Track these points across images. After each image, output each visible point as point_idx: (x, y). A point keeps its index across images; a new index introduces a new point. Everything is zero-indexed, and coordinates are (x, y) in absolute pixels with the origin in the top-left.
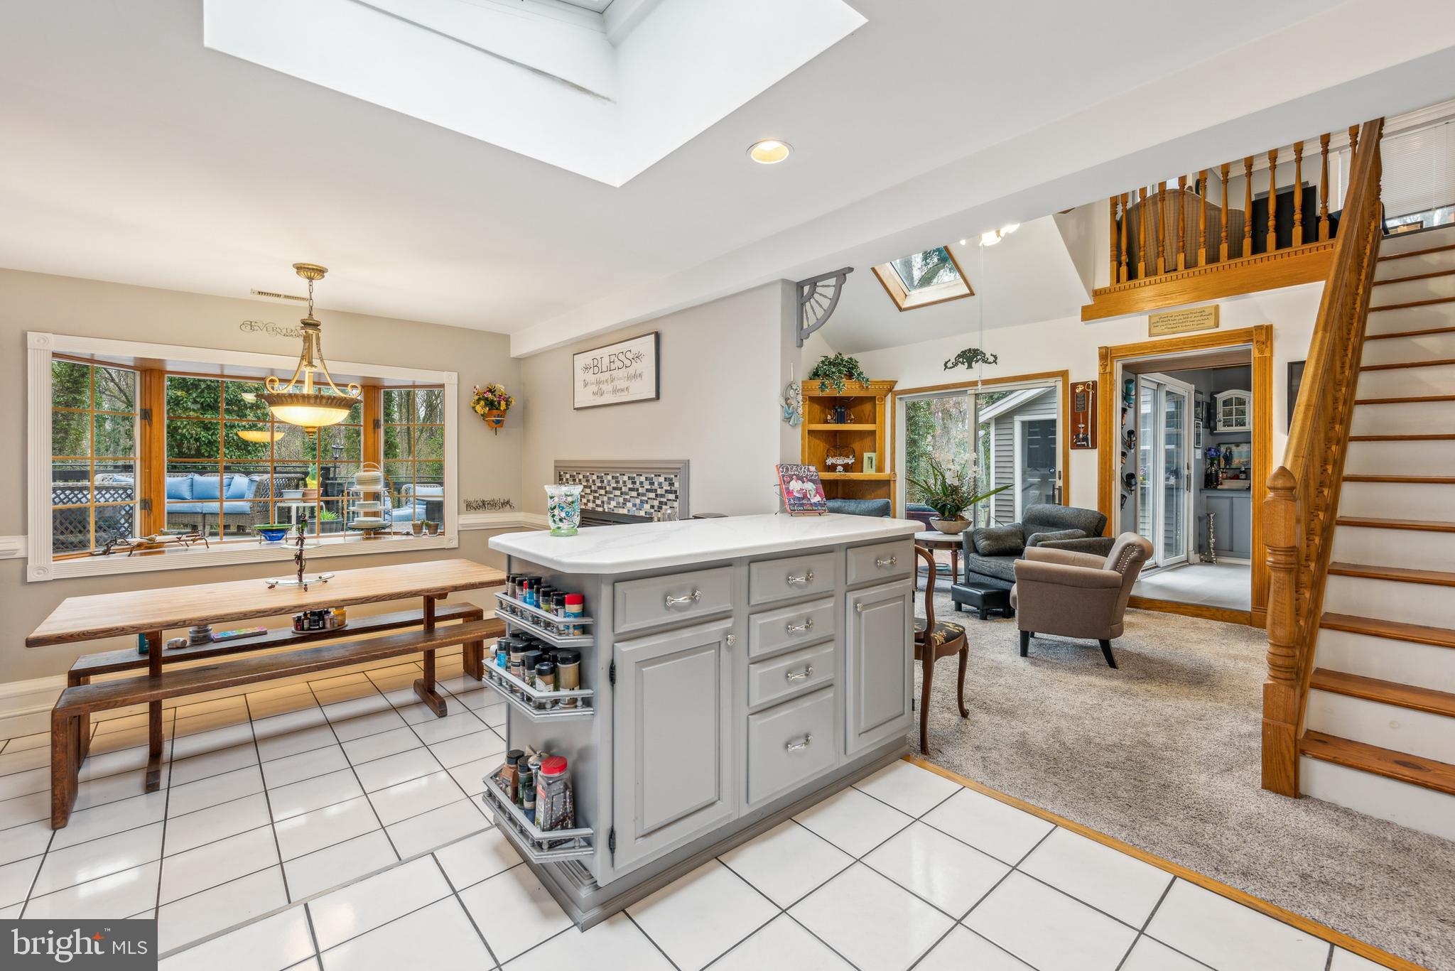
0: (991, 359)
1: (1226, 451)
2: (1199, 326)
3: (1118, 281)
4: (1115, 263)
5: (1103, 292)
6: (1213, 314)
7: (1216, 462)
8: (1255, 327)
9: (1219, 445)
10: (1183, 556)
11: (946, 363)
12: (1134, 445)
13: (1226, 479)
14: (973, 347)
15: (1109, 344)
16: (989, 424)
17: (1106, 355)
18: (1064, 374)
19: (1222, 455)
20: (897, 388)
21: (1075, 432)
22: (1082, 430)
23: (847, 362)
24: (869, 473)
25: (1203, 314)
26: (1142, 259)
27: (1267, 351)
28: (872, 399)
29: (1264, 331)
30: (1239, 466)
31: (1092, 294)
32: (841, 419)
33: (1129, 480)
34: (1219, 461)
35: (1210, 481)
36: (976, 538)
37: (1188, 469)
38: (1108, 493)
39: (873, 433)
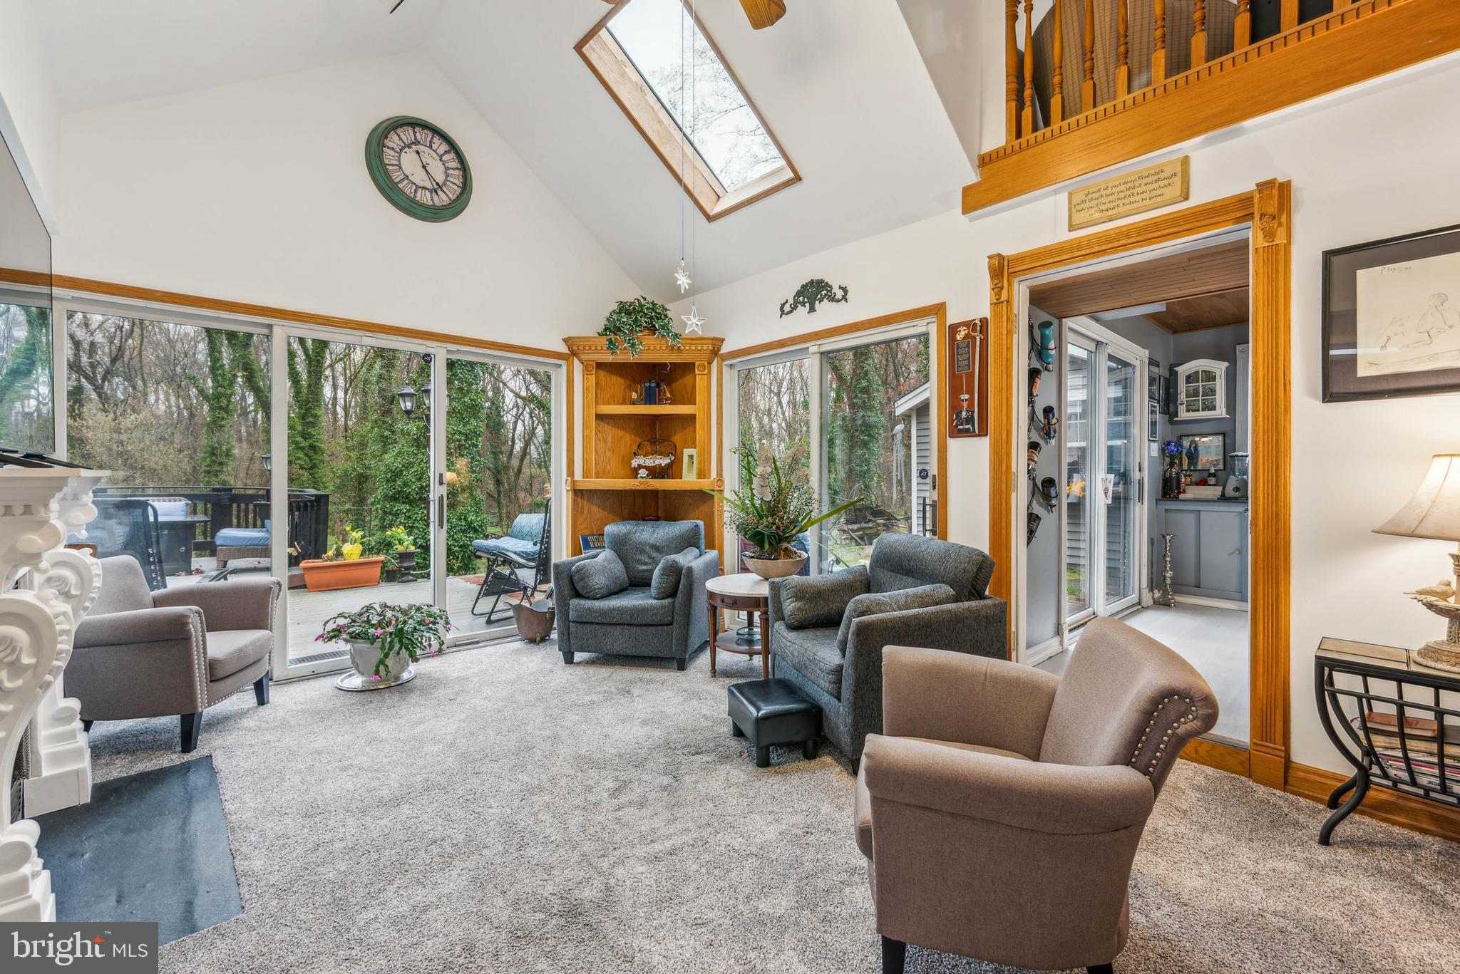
0: (839, 294)
1: (1190, 446)
2: (1154, 200)
3: (1019, 135)
4: (1013, 104)
5: (994, 156)
6: (1179, 174)
7: (1177, 461)
8: (1258, 185)
9: (1181, 437)
10: (1133, 598)
11: (783, 305)
12: (1055, 432)
13: (1191, 484)
14: (816, 278)
15: (1008, 251)
16: (910, 416)
17: (1001, 269)
18: (938, 310)
19: (1184, 452)
20: (725, 349)
21: (955, 408)
22: (965, 404)
23: (648, 309)
24: (689, 479)
25: (1162, 176)
26: (1057, 90)
27: (1281, 232)
28: (688, 368)
29: (1275, 192)
30: (1207, 467)
31: (977, 163)
32: (650, 398)
33: (1045, 490)
34: (1181, 459)
35: (1169, 489)
36: (784, 595)
37: (1140, 470)
38: (1004, 512)
39: (692, 418)
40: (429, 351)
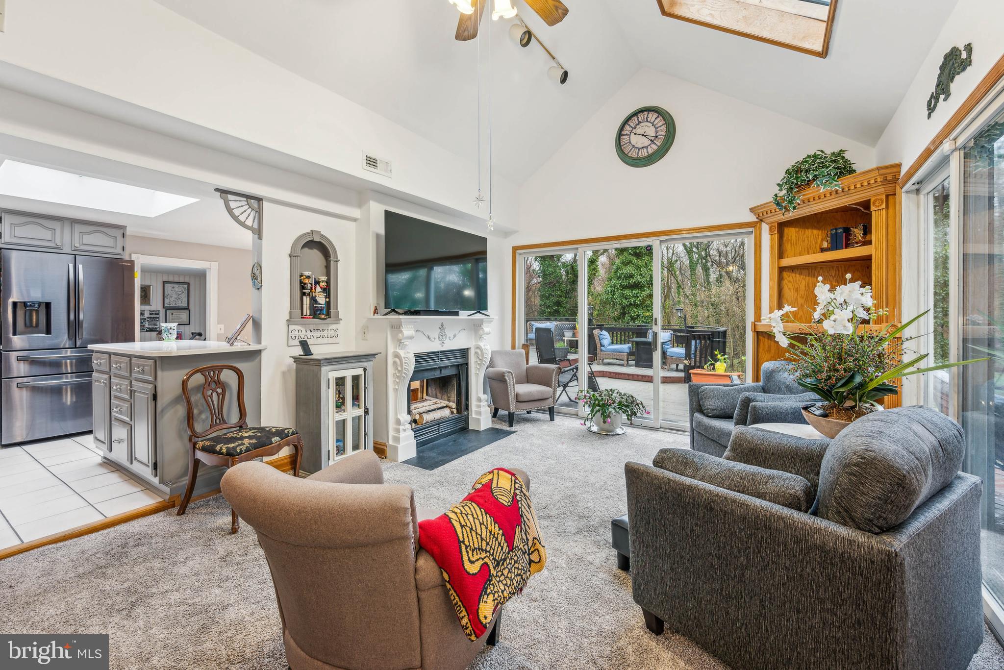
32: (837, 244)
40: (650, 243)
